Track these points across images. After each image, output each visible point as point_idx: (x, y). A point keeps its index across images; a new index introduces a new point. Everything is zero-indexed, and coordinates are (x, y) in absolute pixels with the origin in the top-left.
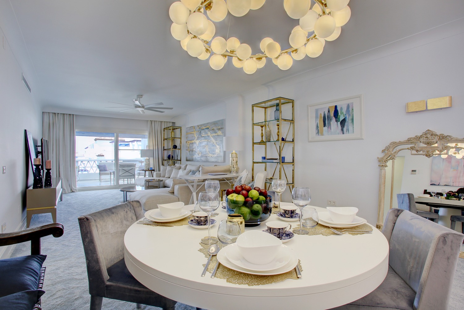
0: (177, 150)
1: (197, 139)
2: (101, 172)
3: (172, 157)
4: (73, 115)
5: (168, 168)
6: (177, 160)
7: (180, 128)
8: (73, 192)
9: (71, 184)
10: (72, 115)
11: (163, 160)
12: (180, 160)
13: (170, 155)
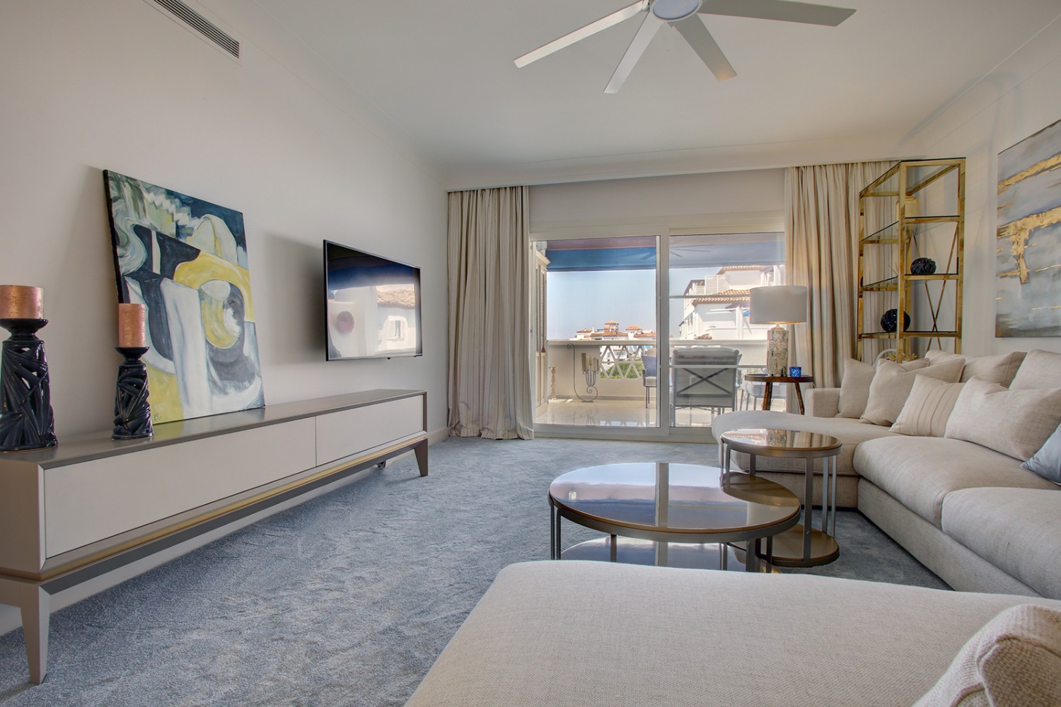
0: (934, 284)
2: (647, 378)
3: (907, 320)
4: (522, 187)
5: (883, 372)
6: (936, 333)
7: (957, 165)
8: (519, 438)
9: (515, 411)
10: (520, 190)
11: (857, 337)
12: (957, 334)
13: (895, 311)
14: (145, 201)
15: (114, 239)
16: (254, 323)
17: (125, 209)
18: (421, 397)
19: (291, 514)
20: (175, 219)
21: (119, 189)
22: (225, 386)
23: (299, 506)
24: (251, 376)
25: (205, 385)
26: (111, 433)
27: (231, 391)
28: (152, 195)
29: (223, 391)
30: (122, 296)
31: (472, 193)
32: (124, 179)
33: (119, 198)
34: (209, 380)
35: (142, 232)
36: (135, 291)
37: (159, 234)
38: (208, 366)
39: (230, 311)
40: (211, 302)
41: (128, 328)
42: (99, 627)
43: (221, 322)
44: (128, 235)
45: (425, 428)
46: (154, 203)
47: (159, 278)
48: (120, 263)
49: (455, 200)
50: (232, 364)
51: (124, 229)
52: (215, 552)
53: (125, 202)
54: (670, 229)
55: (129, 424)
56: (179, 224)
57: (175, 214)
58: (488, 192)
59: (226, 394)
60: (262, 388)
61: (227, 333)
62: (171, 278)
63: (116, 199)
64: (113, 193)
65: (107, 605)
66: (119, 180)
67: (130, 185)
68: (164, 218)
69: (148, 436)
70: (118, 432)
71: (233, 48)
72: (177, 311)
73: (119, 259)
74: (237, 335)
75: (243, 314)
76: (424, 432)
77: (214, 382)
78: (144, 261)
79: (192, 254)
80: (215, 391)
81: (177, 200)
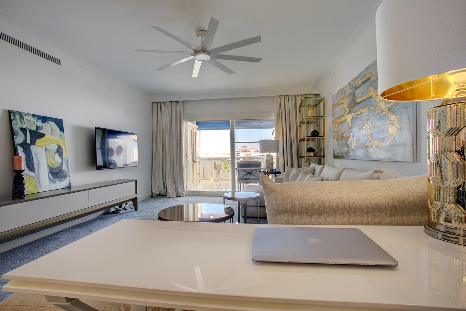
1: (349, 111)
4: (180, 101)
7: (323, 98)
8: (179, 196)
11: (299, 157)
12: (324, 157)
14: (24, 119)
15: (12, 133)
16: (67, 158)
17: (16, 123)
18: (135, 182)
19: (82, 225)
20: (36, 124)
21: (14, 116)
22: (55, 181)
23: (86, 222)
24: (65, 176)
25: (47, 180)
26: (11, 198)
27: (58, 182)
28: (27, 117)
29: (55, 182)
30: (16, 153)
31: (161, 103)
32: (16, 112)
33: (15, 119)
34: (49, 178)
35: (23, 130)
36: (21, 150)
37: (30, 130)
38: (48, 173)
39: (57, 154)
40: (50, 152)
41: (17, 164)
42: (6, 260)
43: (54, 158)
44: (18, 131)
45: (136, 193)
46: (28, 119)
47: (29, 145)
48: (15, 141)
49: (155, 106)
50: (58, 173)
51: (16, 129)
52: (50, 237)
53: (17, 120)
54: (235, 117)
55: (18, 194)
56: (37, 126)
57: (36, 122)
58: (167, 103)
59: (56, 183)
60: (70, 180)
61: (56, 162)
62: (34, 144)
63: (13, 120)
64: (12, 118)
65: (9, 254)
66: (14, 113)
67: (19, 114)
68: (31, 124)
69: (24, 198)
70: (13, 197)
71: (58, 62)
72: (36, 156)
73: (15, 140)
74: (60, 163)
75: (62, 155)
76: (136, 194)
77: (51, 179)
78: (24, 139)
79: (42, 135)
80: (51, 182)
81: (37, 118)
